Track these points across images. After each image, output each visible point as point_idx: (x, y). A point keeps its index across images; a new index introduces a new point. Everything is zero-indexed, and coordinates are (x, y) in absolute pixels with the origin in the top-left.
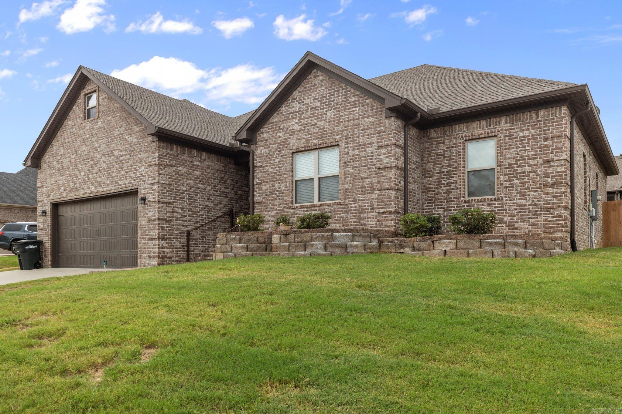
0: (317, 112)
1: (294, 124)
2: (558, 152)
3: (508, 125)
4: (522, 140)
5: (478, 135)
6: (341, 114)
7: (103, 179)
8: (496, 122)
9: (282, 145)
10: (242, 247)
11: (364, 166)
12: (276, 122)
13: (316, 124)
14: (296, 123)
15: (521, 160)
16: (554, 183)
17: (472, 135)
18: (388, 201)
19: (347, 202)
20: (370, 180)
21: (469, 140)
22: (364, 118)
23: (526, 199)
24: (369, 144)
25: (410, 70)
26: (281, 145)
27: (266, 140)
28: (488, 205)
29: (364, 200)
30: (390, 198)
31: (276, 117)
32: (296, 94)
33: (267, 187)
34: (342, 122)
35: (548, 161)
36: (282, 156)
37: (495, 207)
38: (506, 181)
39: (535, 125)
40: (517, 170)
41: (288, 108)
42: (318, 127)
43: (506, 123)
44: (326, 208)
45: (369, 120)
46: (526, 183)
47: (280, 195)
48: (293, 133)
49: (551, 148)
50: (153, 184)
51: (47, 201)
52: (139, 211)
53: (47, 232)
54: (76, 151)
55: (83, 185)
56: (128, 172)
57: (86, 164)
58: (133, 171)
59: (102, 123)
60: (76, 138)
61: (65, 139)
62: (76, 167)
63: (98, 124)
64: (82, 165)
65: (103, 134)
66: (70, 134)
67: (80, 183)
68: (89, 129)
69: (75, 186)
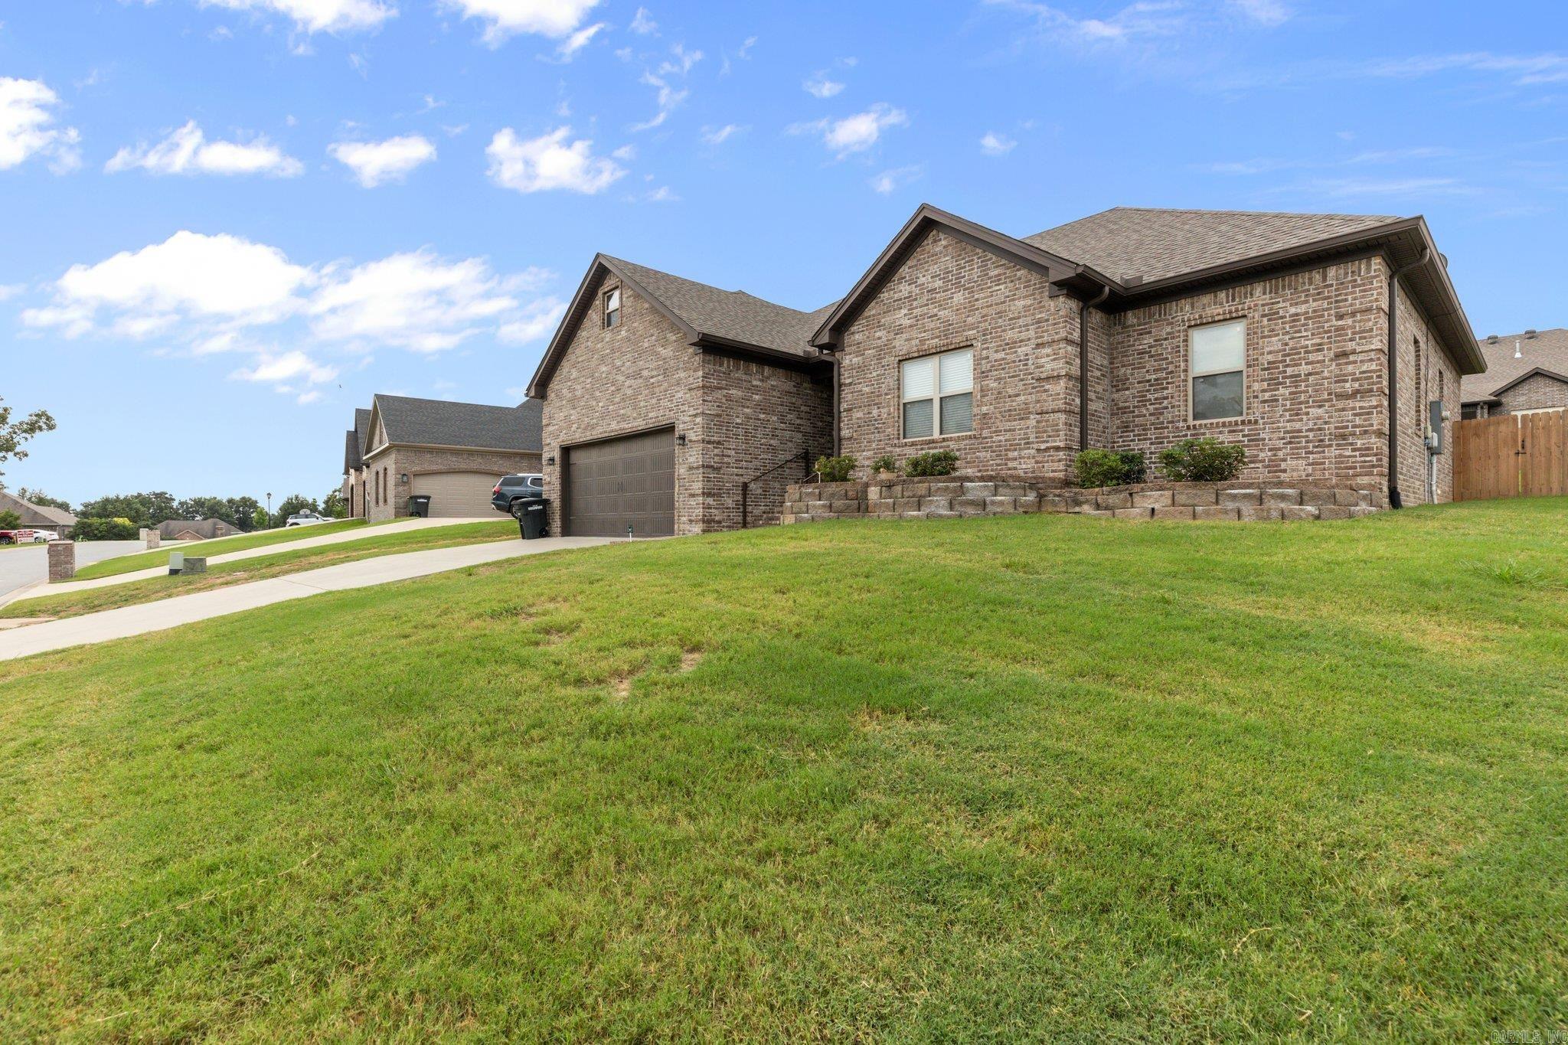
0: (938, 296)
1: (901, 317)
2: (1365, 338)
3: (1268, 296)
4: (1294, 321)
5: (1212, 317)
6: (976, 296)
7: (628, 411)
8: (1246, 294)
9: (883, 350)
10: (824, 506)
11: (1013, 377)
12: (873, 315)
13: (936, 315)
15: (1292, 355)
16: (1356, 393)
17: (1201, 317)
18: (1053, 431)
19: (985, 433)
20: (1023, 398)
21: (1196, 325)
22: (1013, 300)
23: (1301, 420)
24: (1021, 341)
25: (1091, 219)
26: (881, 350)
28: (1230, 432)
29: (1014, 430)
30: (1057, 425)
31: (873, 308)
32: (904, 270)
33: (860, 414)
34: (977, 309)
35: (1345, 354)
37: (1244, 436)
38: (1264, 391)
39: (1319, 294)
40: (1285, 372)
41: (892, 292)
43: (1264, 293)
44: (952, 445)
45: (1022, 303)
46: (1301, 392)
47: (881, 425)
48: (900, 330)
49: (1349, 332)
50: (695, 416)
51: (555, 444)
52: (677, 455)
53: (556, 487)
54: (592, 373)
55: (602, 420)
56: (661, 399)
57: (605, 390)
58: (668, 397)
59: (626, 332)
60: (592, 354)
61: (578, 357)
62: (592, 395)
63: (621, 334)
64: (600, 392)
65: (628, 348)
66: (584, 350)
67: (598, 417)
68: (610, 342)
69: (590, 422)
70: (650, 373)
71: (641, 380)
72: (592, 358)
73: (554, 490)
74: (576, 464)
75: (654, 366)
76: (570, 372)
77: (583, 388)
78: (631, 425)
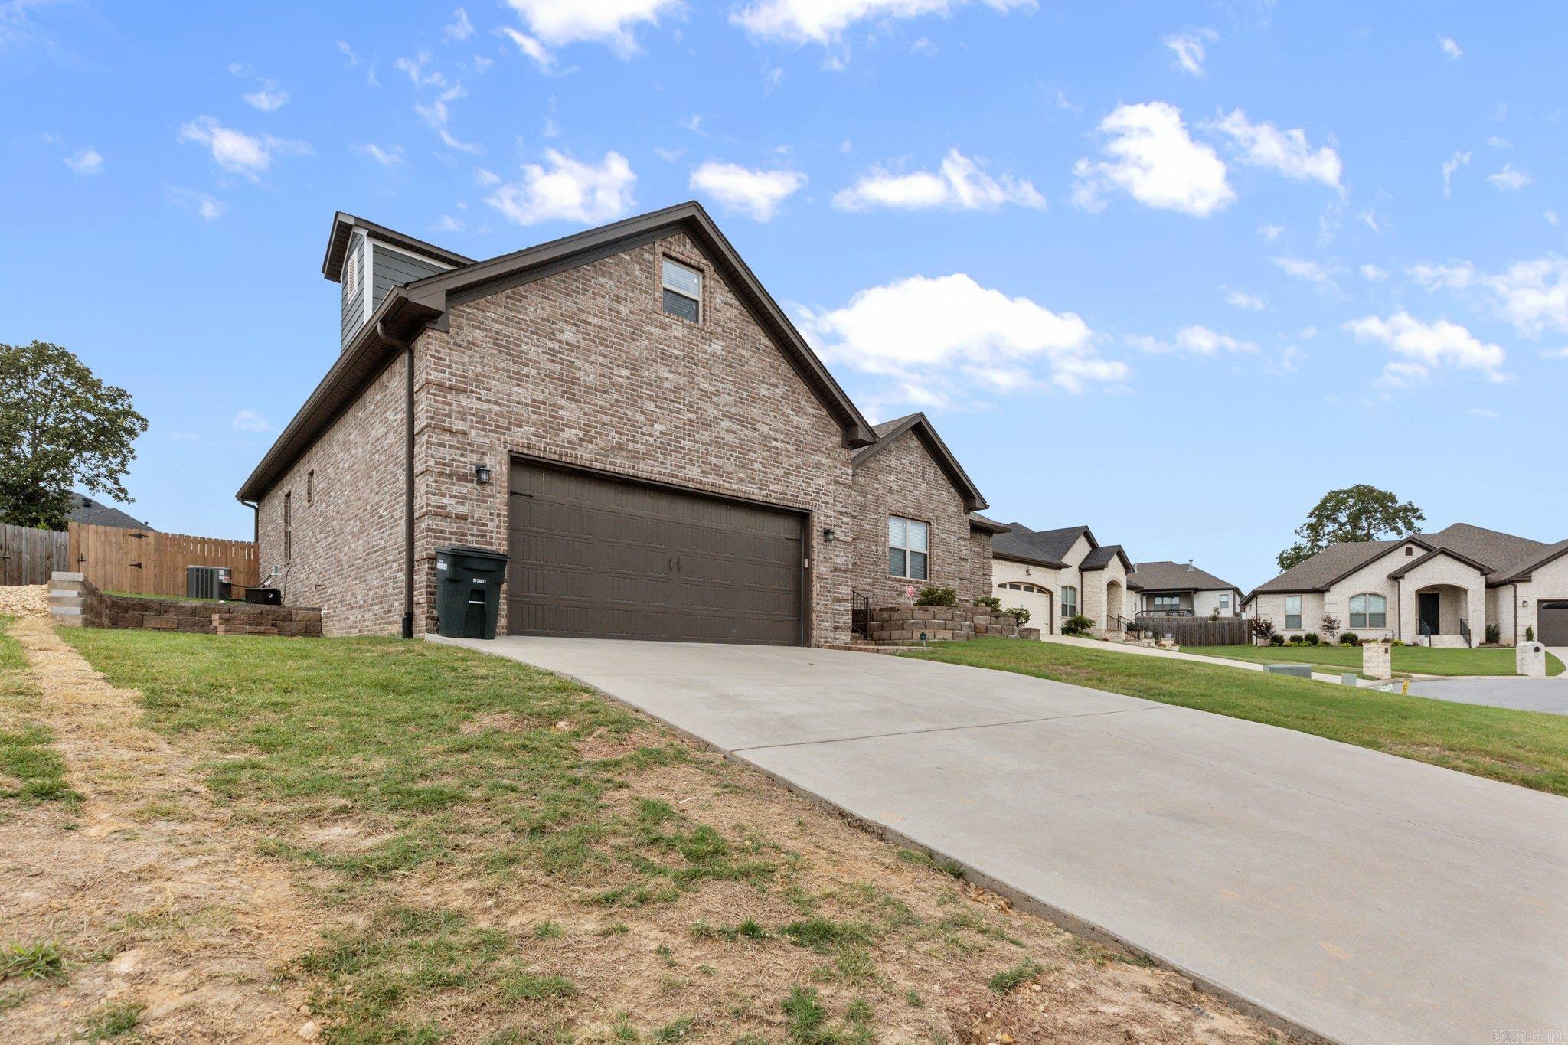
6: (933, 492)
11: (949, 552)
12: (872, 468)
14: (893, 480)
22: (949, 505)
26: (878, 499)
27: (861, 485)
34: (933, 501)
36: (879, 513)
42: (914, 496)
45: (953, 508)
50: (842, 514)
51: (488, 441)
52: (816, 550)
53: (492, 532)
54: (631, 364)
55: (662, 453)
56: (791, 475)
57: (670, 410)
58: (802, 477)
59: (723, 350)
60: (634, 333)
61: (583, 311)
62: (634, 401)
63: (710, 346)
64: (656, 406)
65: (727, 375)
66: (607, 311)
67: (652, 446)
68: (683, 341)
69: (628, 445)
70: (771, 433)
71: (756, 434)
72: (633, 339)
73: (483, 536)
74: (531, 496)
75: (779, 426)
76: (554, 323)
77: (604, 376)
78: (735, 487)
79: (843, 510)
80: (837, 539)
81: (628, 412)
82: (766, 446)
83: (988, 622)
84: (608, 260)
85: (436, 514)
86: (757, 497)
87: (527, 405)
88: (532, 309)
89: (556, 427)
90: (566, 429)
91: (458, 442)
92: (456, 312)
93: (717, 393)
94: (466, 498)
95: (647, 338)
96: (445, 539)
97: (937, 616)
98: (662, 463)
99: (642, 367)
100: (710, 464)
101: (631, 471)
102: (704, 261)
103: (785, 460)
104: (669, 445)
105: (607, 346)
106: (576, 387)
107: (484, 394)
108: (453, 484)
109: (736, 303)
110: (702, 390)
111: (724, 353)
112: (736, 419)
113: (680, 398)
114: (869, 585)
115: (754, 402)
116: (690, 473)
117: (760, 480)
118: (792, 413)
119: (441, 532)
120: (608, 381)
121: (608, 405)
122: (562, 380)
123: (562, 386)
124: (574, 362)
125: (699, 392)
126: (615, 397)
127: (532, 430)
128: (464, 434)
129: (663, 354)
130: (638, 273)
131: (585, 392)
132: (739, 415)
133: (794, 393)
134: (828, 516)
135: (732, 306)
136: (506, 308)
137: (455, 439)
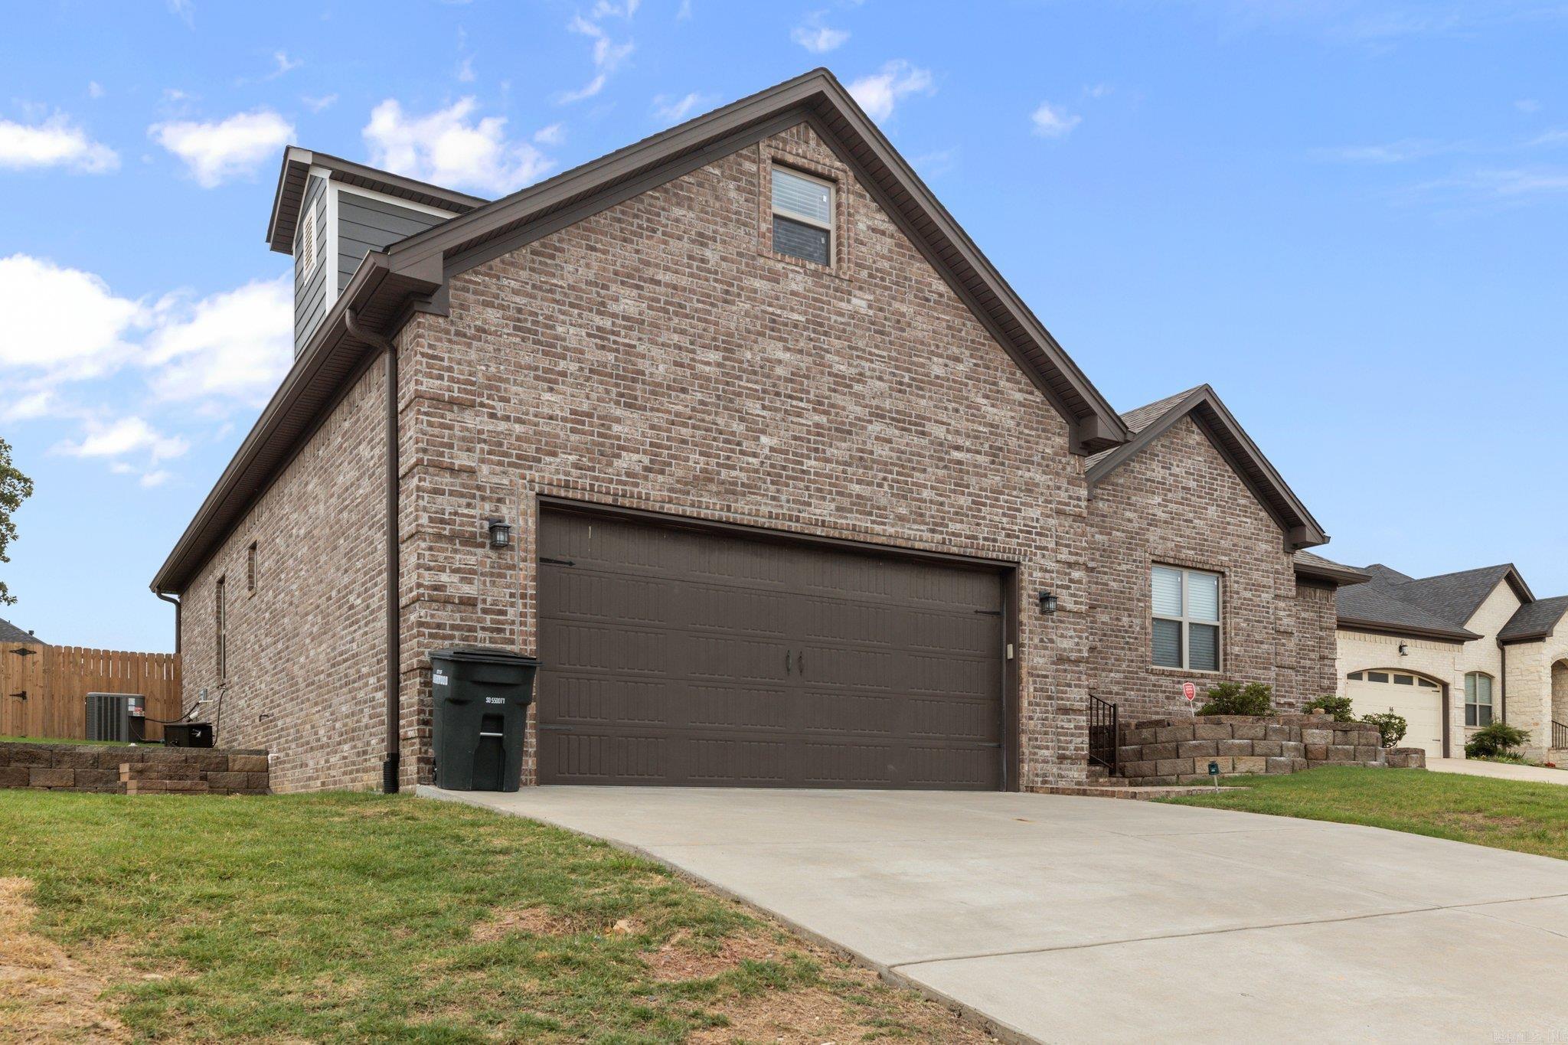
0: (1193, 498)
6: (1228, 519)
9: (1135, 540)
12: (1122, 486)
13: (1191, 522)
14: (1159, 504)
18: (1289, 687)
20: (1266, 646)
22: (1258, 540)
24: (1264, 586)
26: (1132, 538)
27: (1103, 516)
29: (1260, 680)
33: (1105, 618)
34: (1229, 534)
35: (1323, 658)
36: (1135, 561)
39: (1313, 606)
41: (1144, 466)
42: (1194, 528)
45: (1264, 546)
47: (1132, 640)
50: (1070, 565)
51: (506, 481)
52: (1026, 628)
53: (513, 623)
54: (723, 342)
55: (772, 483)
56: (984, 504)
57: (786, 411)
58: (1002, 507)
59: (870, 307)
60: (727, 292)
61: (647, 264)
62: (728, 401)
63: (849, 301)
64: (764, 407)
65: (877, 347)
66: (686, 261)
67: (757, 471)
68: (805, 297)
69: (719, 473)
70: (950, 437)
71: (925, 442)
72: (726, 301)
73: (500, 631)
74: (571, 564)
75: (964, 425)
76: (605, 287)
77: (682, 365)
78: (891, 530)
79: (1073, 559)
80: (1062, 609)
81: (720, 421)
82: (941, 459)
83: (1330, 739)
84: (686, 178)
85: (432, 600)
86: (927, 546)
87: (564, 419)
88: (571, 268)
89: (609, 451)
90: (624, 454)
91: (463, 485)
92: (459, 284)
93: (861, 378)
94: (474, 572)
95: (749, 298)
96: (445, 637)
97: (1239, 733)
98: (774, 498)
99: (740, 346)
100: (850, 496)
101: (724, 515)
102: (838, 164)
103: (973, 480)
104: (784, 468)
105: (687, 316)
106: (639, 386)
107: (500, 408)
108: (456, 551)
109: (891, 228)
110: (836, 376)
111: (871, 312)
112: (893, 419)
113: (802, 391)
114: (1118, 683)
115: (921, 389)
116: (818, 511)
117: (932, 517)
118: (985, 401)
119: (439, 626)
120: (688, 372)
121: (688, 411)
122: (618, 376)
123: (617, 385)
124: (634, 347)
125: (832, 379)
126: (699, 396)
127: (573, 458)
128: (472, 472)
129: (774, 321)
130: (733, 194)
131: (653, 393)
132: (897, 412)
133: (988, 368)
134: (1046, 571)
135: (883, 233)
136: (532, 270)
137: (458, 481)
